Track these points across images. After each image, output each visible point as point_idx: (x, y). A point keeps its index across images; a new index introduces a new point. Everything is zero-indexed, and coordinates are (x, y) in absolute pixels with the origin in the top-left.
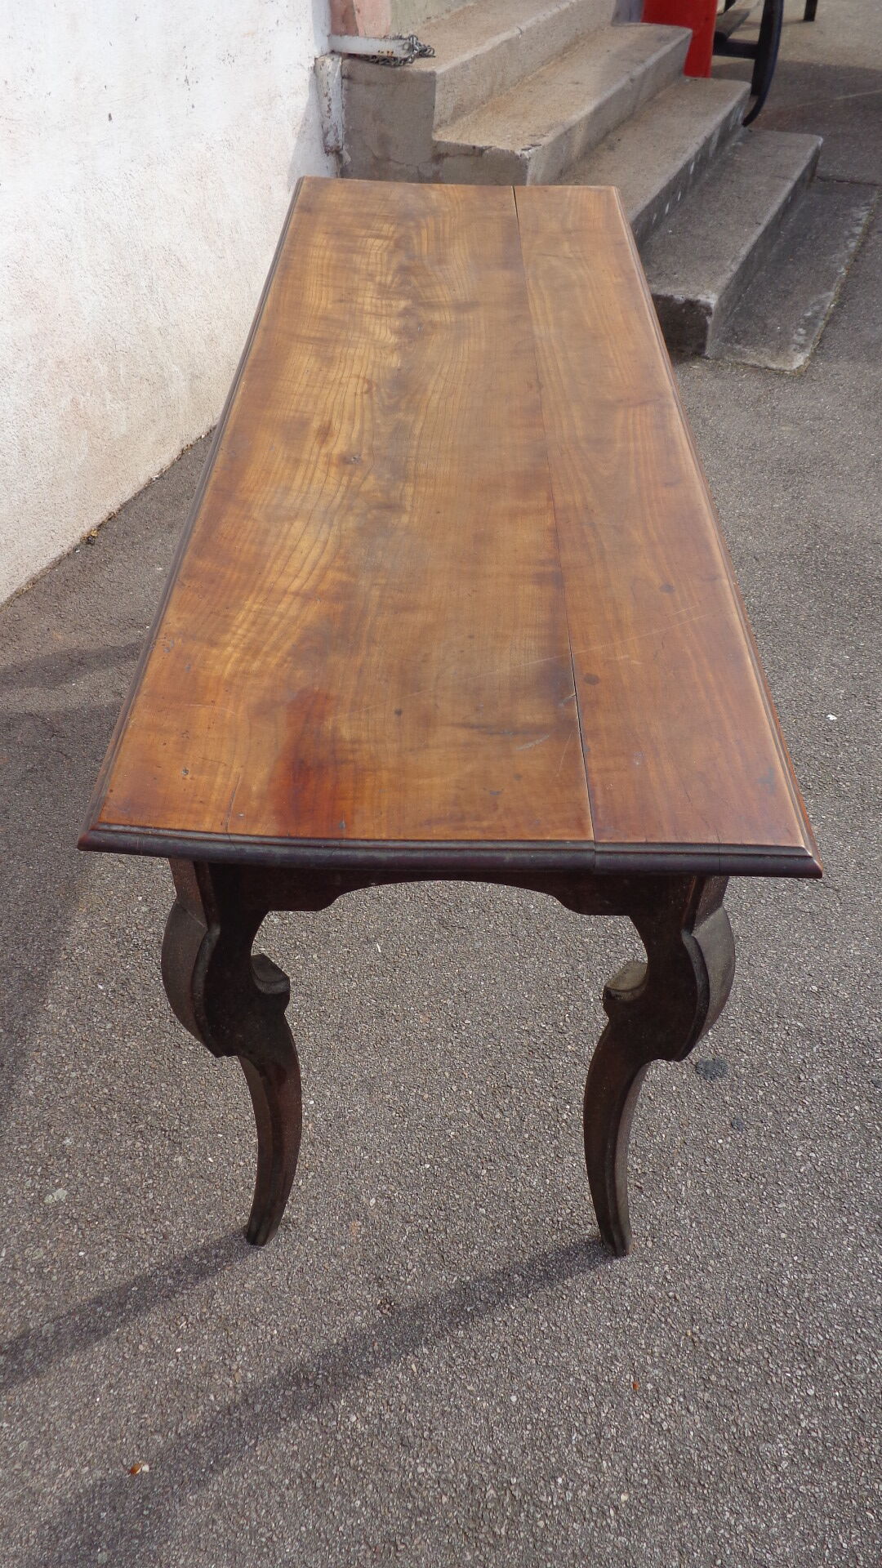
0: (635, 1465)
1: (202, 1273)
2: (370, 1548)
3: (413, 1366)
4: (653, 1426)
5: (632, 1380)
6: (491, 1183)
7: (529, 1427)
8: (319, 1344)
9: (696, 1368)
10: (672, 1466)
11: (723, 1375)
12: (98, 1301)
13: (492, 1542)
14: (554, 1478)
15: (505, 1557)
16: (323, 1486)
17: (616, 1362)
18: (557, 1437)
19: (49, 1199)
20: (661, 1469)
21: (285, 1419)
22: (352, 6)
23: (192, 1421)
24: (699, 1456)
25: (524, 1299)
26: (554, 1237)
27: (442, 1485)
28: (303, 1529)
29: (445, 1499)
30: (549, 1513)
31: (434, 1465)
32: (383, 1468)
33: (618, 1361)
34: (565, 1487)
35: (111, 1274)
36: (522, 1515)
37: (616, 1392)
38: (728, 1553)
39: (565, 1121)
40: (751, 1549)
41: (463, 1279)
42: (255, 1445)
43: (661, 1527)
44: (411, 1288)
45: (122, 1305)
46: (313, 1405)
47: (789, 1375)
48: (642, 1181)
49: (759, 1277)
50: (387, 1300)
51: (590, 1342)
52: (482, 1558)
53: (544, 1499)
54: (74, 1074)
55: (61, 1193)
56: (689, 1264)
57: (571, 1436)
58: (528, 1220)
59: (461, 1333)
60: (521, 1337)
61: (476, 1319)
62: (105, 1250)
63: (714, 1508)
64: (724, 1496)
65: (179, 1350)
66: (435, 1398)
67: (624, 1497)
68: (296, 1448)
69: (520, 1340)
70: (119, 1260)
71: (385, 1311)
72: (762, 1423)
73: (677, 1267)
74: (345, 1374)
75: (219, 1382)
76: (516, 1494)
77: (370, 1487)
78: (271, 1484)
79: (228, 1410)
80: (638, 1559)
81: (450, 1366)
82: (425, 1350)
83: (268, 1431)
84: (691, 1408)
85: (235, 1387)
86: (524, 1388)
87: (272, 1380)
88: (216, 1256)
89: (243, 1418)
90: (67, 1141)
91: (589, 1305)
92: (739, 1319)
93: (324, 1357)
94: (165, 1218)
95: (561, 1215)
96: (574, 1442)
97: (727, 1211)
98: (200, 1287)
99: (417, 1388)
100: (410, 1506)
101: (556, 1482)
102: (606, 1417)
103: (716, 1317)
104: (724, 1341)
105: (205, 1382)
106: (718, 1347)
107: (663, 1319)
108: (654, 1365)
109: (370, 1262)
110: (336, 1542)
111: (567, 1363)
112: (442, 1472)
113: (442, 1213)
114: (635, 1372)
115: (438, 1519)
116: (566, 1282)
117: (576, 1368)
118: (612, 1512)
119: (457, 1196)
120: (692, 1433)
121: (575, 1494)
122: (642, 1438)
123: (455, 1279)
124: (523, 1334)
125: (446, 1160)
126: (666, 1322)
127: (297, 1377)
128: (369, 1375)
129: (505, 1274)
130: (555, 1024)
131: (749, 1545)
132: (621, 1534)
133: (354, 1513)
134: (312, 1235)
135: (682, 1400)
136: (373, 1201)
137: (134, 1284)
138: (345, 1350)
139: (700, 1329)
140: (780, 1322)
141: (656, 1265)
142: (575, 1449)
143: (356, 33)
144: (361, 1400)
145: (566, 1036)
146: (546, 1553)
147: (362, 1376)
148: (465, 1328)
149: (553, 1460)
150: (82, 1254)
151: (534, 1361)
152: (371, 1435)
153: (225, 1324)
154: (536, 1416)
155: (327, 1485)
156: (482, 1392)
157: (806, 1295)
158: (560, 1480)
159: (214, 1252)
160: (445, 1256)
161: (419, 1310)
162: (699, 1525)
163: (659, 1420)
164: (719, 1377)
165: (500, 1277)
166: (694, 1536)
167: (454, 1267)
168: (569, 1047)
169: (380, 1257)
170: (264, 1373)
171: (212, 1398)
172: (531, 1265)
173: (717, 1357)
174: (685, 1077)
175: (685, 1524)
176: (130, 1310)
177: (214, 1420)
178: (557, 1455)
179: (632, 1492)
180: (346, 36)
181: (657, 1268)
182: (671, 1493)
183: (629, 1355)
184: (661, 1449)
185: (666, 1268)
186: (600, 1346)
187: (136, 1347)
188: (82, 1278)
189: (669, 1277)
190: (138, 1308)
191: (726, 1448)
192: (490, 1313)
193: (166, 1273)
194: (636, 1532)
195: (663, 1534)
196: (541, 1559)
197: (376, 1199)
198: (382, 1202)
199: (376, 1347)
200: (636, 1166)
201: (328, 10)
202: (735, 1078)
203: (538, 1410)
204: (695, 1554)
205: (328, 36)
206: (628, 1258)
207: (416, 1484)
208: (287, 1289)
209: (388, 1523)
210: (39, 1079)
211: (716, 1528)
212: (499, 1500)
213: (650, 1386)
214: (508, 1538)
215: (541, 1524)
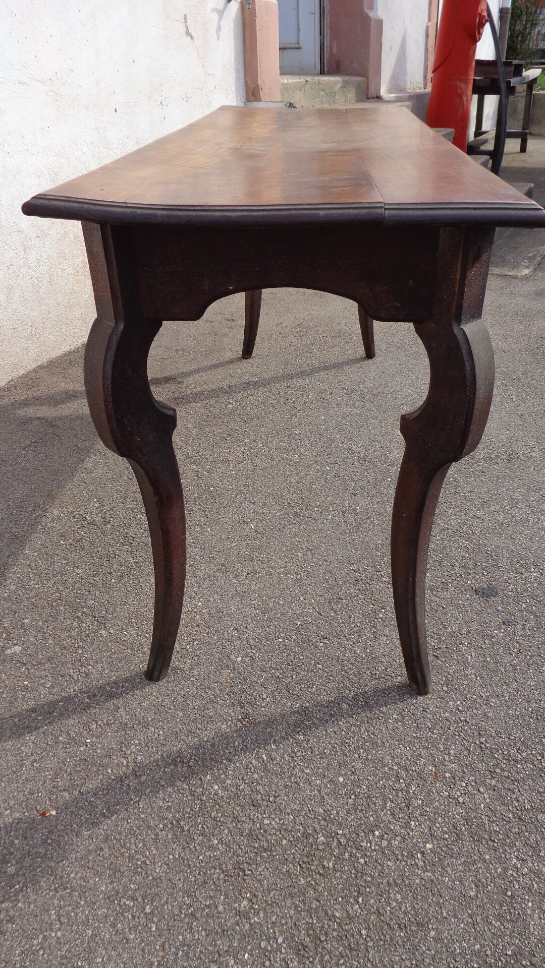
0: (438, 825)
1: (111, 696)
2: (223, 872)
3: (264, 756)
4: (451, 800)
5: (434, 770)
6: (326, 650)
7: (353, 797)
8: (193, 741)
9: (484, 764)
10: (467, 827)
11: (505, 769)
12: (34, 710)
13: (321, 872)
14: (373, 831)
15: (332, 883)
16: (189, 830)
17: (420, 759)
18: (375, 804)
19: (8, 652)
20: (459, 829)
21: (163, 786)
22: (258, 86)
23: (92, 785)
24: (489, 820)
25: (350, 719)
26: (373, 683)
27: (283, 832)
28: (171, 857)
29: (284, 842)
30: (368, 854)
31: (277, 819)
32: (236, 819)
33: (422, 757)
34: (381, 837)
35: (44, 695)
36: (346, 854)
37: (421, 778)
38: (517, 887)
39: (381, 618)
40: (536, 886)
41: (304, 705)
42: (139, 801)
43: (460, 867)
44: (266, 708)
45: (50, 713)
46: (186, 778)
48: (438, 652)
49: (530, 709)
50: (246, 716)
51: (401, 746)
52: (313, 882)
53: (364, 844)
54: (37, 586)
55: (17, 649)
56: (476, 700)
57: (386, 804)
58: (353, 673)
59: (301, 737)
60: (347, 741)
61: (313, 729)
62: (43, 681)
63: (503, 855)
64: (510, 847)
65: (89, 741)
66: (280, 777)
67: (429, 846)
68: (170, 804)
69: (346, 743)
70: (52, 687)
71: (244, 723)
72: (539, 801)
73: (466, 703)
74: (212, 760)
75: (116, 761)
76: (342, 840)
77: (226, 831)
78: (149, 827)
79: (121, 779)
80: (441, 888)
81: (292, 757)
82: (273, 747)
83: (150, 792)
84: (482, 790)
85: (127, 765)
86: (349, 773)
87: (157, 761)
88: (123, 687)
89: (131, 784)
90: (26, 621)
91: (400, 723)
92: (516, 734)
93: (196, 749)
94: (88, 664)
95: (378, 670)
96: (388, 808)
97: (503, 670)
98: (110, 704)
99: (266, 770)
100: (256, 845)
101: (374, 834)
102: (413, 793)
103: (497, 733)
104: (505, 748)
105: (106, 761)
106: (500, 752)
107: (457, 734)
108: (451, 761)
109: (235, 693)
110: (197, 866)
111: (383, 758)
112: (283, 824)
113: (291, 667)
114: (436, 765)
115: (277, 854)
116: (381, 709)
117: (390, 761)
118: (419, 855)
119: (301, 657)
120: (482, 805)
121: (389, 843)
122: (442, 807)
123: (298, 704)
124: (348, 739)
125: (294, 637)
126: (459, 736)
127: (176, 760)
128: (230, 760)
129: (336, 703)
130: (374, 567)
131: (534, 883)
132: (427, 871)
133: (212, 848)
134: (193, 676)
135: (473, 784)
136: (240, 659)
137: (61, 701)
138: (213, 745)
139: (486, 740)
141: (451, 701)
142: (389, 813)
143: (260, 100)
144: (223, 776)
145: (382, 573)
146: (366, 881)
147: (224, 761)
148: (304, 734)
149: (372, 819)
150: (26, 683)
151: (357, 756)
152: (229, 797)
153: (124, 726)
154: (358, 790)
155: (192, 829)
156: (316, 774)
158: (377, 833)
159: (121, 684)
160: (291, 691)
161: (270, 722)
162: (491, 866)
163: (456, 796)
164: (503, 770)
165: (332, 705)
166: (488, 875)
167: (298, 697)
168: (384, 579)
169: (243, 691)
170: (151, 756)
171: (110, 771)
172: (356, 697)
173: (500, 757)
174: (467, 596)
175: (479, 866)
176: (56, 716)
177: (109, 785)
178: (375, 816)
179: (435, 843)
180: (254, 102)
181: (451, 703)
182: (467, 846)
183: (431, 754)
184: (458, 815)
185: (458, 703)
186: (408, 748)
187: (57, 738)
188: (24, 696)
189: (460, 708)
190: (61, 715)
191: (510, 816)
192: (324, 726)
193: (85, 695)
194: (440, 869)
195: (461, 872)
196: (362, 885)
197: (242, 658)
198: (247, 659)
199: (236, 744)
200: (433, 644)
201: (245, 88)
202: (505, 597)
203: (360, 787)
204: (489, 887)
205: (244, 102)
206: (429, 696)
207: (262, 831)
208: (172, 708)
209: (238, 856)
210: (13, 588)
211: (505, 869)
212: (328, 844)
213: (448, 775)
214: (336, 871)
215: (362, 861)
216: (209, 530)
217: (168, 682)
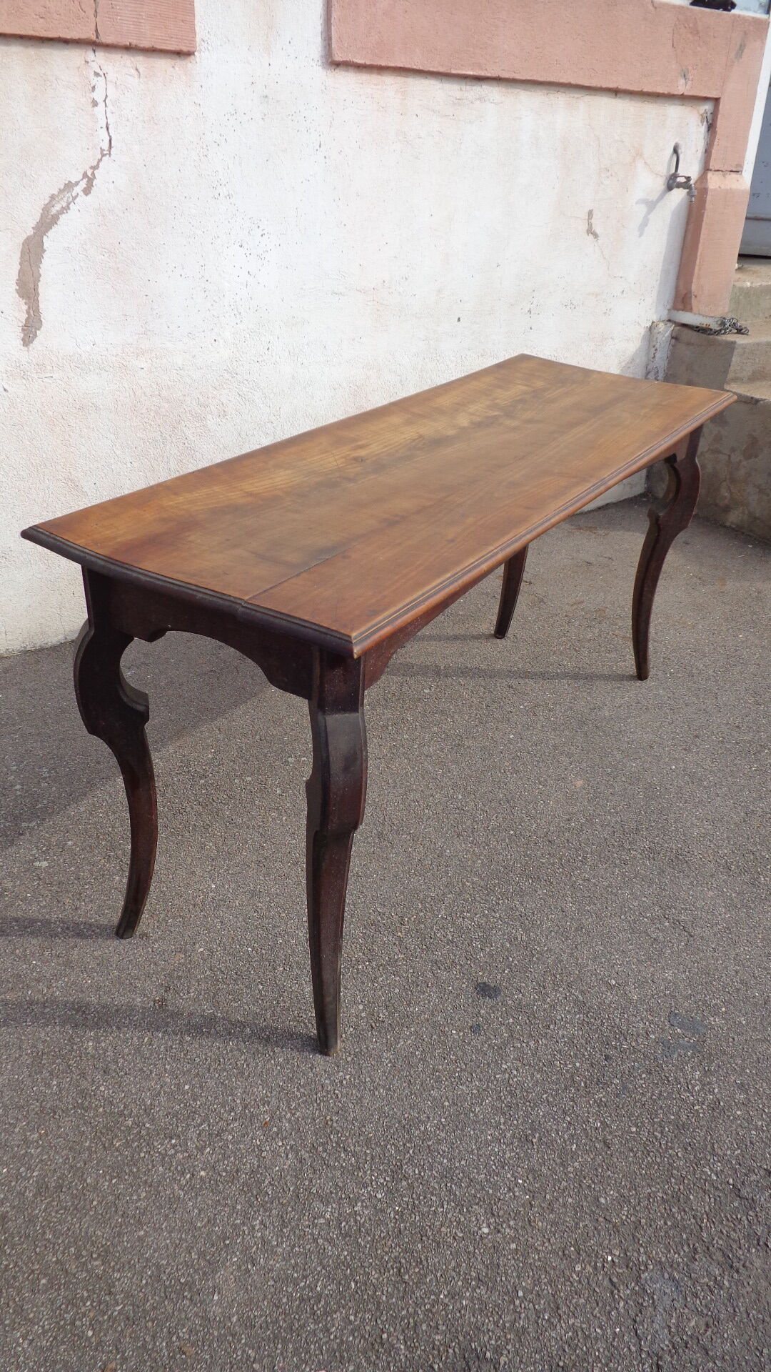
0: (226, 1162)
1: (80, 935)
2: (41, 1107)
3: (146, 1039)
4: (256, 1150)
5: (267, 1120)
7: (182, 1105)
8: (106, 999)
9: (314, 1138)
10: (248, 1177)
11: (328, 1151)
12: (16, 920)
13: (107, 1145)
14: (171, 1138)
15: (106, 1157)
16: (44, 1064)
17: (266, 1105)
18: (193, 1120)
19: (37, 864)
20: (239, 1174)
21: (56, 1023)
23: (10, 997)
24: (270, 1182)
25: (242, 1043)
26: (291, 1023)
27: (106, 1102)
28: (16, 1077)
29: (101, 1110)
30: (152, 1153)
31: (111, 1091)
32: (83, 1075)
33: (268, 1105)
34: (174, 1146)
35: (34, 911)
36: (136, 1143)
37: (251, 1120)
38: (238, 1241)
39: (358, 969)
40: (254, 1249)
41: (216, 1014)
42: (30, 1025)
43: (210, 1202)
44: (182, 1002)
45: (26, 928)
46: (76, 1026)
47: (373, 1178)
48: (378, 1025)
49: (406, 1115)
50: (163, 1000)
51: (261, 1086)
52: (93, 1149)
53: (156, 1144)
54: (101, 815)
55: (45, 864)
56: (365, 1083)
57: (202, 1125)
58: (284, 1006)
59: (188, 1039)
60: (222, 1060)
61: (204, 1036)
62: (41, 899)
63: (252, 1213)
64: (265, 1211)
65: (34, 962)
66: (143, 1060)
67: (203, 1173)
68: (49, 1039)
69: (220, 1061)
70: (45, 907)
71: (156, 1004)
72: (328, 1191)
73: (355, 1080)
74: (107, 1021)
75: (40, 987)
76: (142, 1132)
77: (68, 1079)
78: (20, 1048)
79: (31, 1003)
80: (180, 1208)
81: (167, 1051)
82: (160, 1035)
83: (42, 1023)
84: (290, 1156)
85: (45, 995)
86: (198, 1086)
87: (67, 1002)
88: (93, 931)
89: (36, 1010)
90: (70, 843)
91: (279, 1068)
92: (370, 1128)
93: (103, 1007)
94: (84, 900)
95: (307, 1014)
96: (201, 1128)
97: (420, 1069)
98: (72, 941)
99: (138, 1050)
100: (80, 1101)
101: (170, 1141)
102: (233, 1128)
103: (355, 1119)
104: (347, 1134)
105: (33, 984)
106: (340, 1135)
107: (318, 1102)
108: (289, 1121)
109: (172, 977)
110: (27, 1093)
111: (236, 1088)
112: (112, 1097)
113: (235, 976)
114: (273, 1117)
115: (88, 1116)
116: (275, 1049)
117: (239, 1094)
118: (188, 1176)
119: (252, 972)
120: (277, 1168)
121: (176, 1153)
122: (244, 1151)
123: (212, 1011)
124: (224, 1058)
125: (263, 951)
126: (319, 1105)
127: (81, 1008)
128: (118, 1028)
129: (243, 1025)
130: (402, 918)
131: (255, 1247)
132: (183, 1190)
133: (49, 1086)
134: (152, 948)
135: (288, 1148)
136: (202, 950)
137: (41, 922)
138: (117, 1011)
139: (337, 1120)
140: (396, 1146)
141: (343, 1072)
142: (198, 1132)
143: (691, 310)
144: (102, 1038)
145: (403, 927)
146: (131, 1171)
147: (114, 1027)
148: (193, 1037)
149: (180, 1129)
150: (29, 895)
151: (217, 1075)
152: (93, 1057)
153: (68, 963)
154: (191, 1102)
155: (47, 1065)
156: (172, 1073)
157: (430, 1143)
158: (173, 1141)
159: (93, 928)
160: (217, 996)
161: (176, 1015)
162: (235, 1215)
163: (263, 1149)
164: (325, 1150)
165: (238, 1025)
166: (226, 1219)
167: (217, 1005)
168: (399, 934)
169: (179, 978)
170: (66, 996)
171: (30, 992)
172: (263, 1030)
173: (335, 1140)
174: (464, 986)
175: (226, 1209)
176: (28, 932)
177: (21, 1003)
178: (184, 1129)
179: (210, 1174)
180: (681, 312)
181: (341, 1074)
182: (233, 1190)
183: (278, 1106)
184: (250, 1164)
185: (348, 1077)
186: (264, 1092)
187: (16, 949)
188: (19, 905)
189: (344, 1082)
190: (32, 933)
191: (292, 1189)
192: (215, 1039)
193: (61, 925)
194: (193, 1194)
195: (208, 1205)
196: (125, 1171)
197: (204, 950)
198: (206, 953)
199: (135, 1019)
200: (381, 1015)
201: (673, 293)
202: (500, 1004)
203: (195, 1100)
204: (217, 1228)
205: (669, 310)
206: (328, 1058)
207: (93, 1093)
208: (114, 966)
209: (61, 1101)
210: (82, 809)
211: (243, 1224)
212: (129, 1129)
213: (275, 1129)
214: (117, 1150)
215: (142, 1155)
216: (284, 818)
217: (130, 943)
